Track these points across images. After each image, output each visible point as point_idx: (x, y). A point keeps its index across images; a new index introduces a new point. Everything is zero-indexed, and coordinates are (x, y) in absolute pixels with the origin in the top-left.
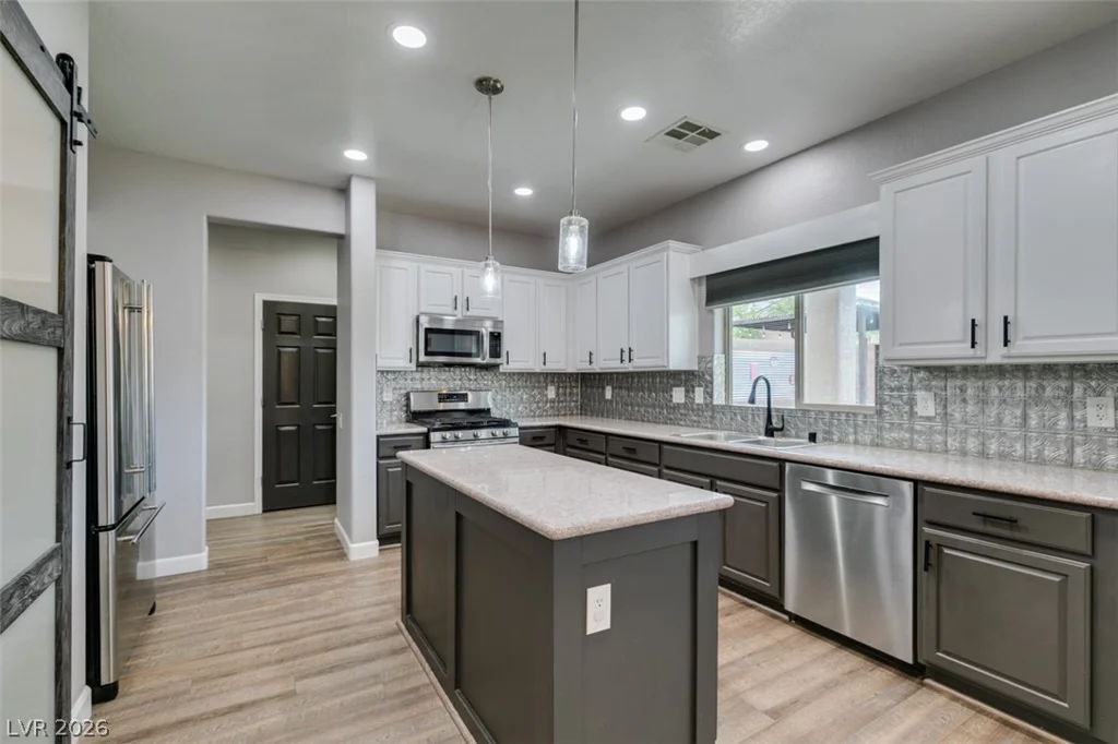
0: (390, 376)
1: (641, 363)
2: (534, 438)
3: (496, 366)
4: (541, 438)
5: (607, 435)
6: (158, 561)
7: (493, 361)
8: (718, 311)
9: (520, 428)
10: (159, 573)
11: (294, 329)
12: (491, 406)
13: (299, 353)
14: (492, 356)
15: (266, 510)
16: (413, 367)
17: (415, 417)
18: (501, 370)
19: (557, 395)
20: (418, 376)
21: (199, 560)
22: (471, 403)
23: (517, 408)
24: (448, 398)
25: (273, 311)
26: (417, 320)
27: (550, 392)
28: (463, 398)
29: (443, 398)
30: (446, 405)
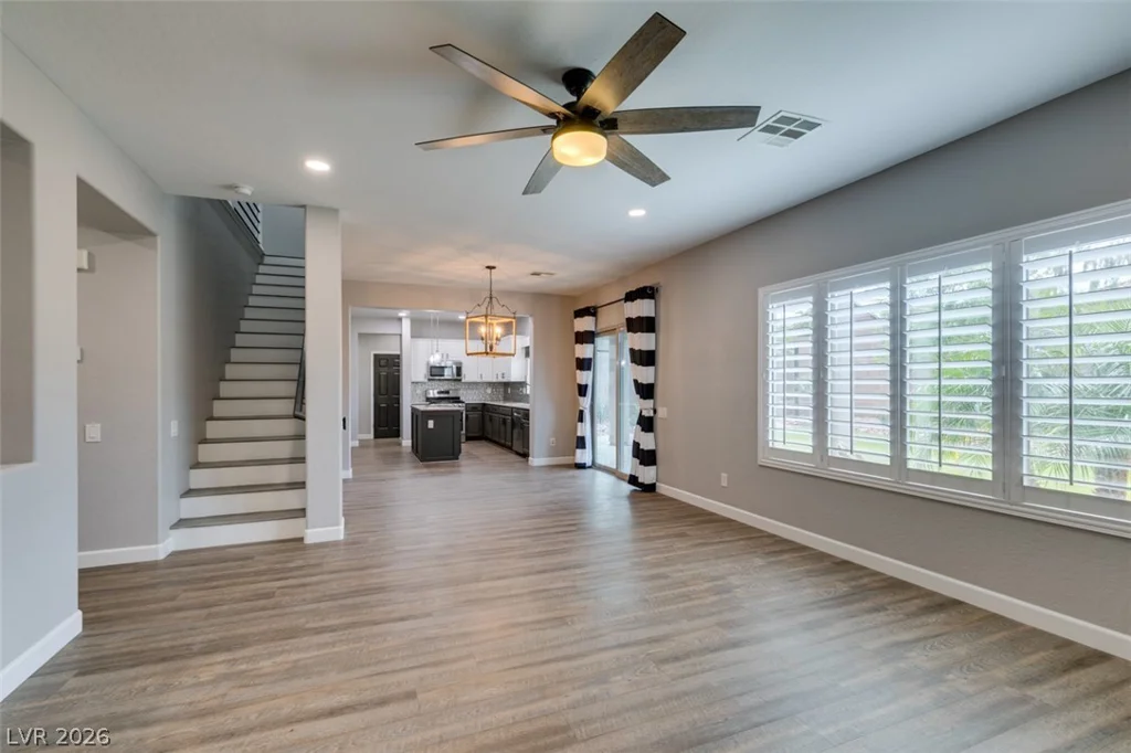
0: (420, 384)
1: (507, 379)
2: (472, 408)
4: (475, 408)
7: (459, 378)
9: (466, 404)
11: (385, 365)
12: (459, 395)
13: (388, 375)
14: (458, 376)
15: (374, 438)
16: (427, 380)
17: (428, 399)
18: (463, 381)
19: (492, 391)
20: (430, 384)
22: (452, 394)
23: (471, 397)
24: (442, 392)
25: (378, 358)
26: (428, 363)
27: (489, 391)
28: (447, 392)
29: (439, 393)
30: (442, 395)
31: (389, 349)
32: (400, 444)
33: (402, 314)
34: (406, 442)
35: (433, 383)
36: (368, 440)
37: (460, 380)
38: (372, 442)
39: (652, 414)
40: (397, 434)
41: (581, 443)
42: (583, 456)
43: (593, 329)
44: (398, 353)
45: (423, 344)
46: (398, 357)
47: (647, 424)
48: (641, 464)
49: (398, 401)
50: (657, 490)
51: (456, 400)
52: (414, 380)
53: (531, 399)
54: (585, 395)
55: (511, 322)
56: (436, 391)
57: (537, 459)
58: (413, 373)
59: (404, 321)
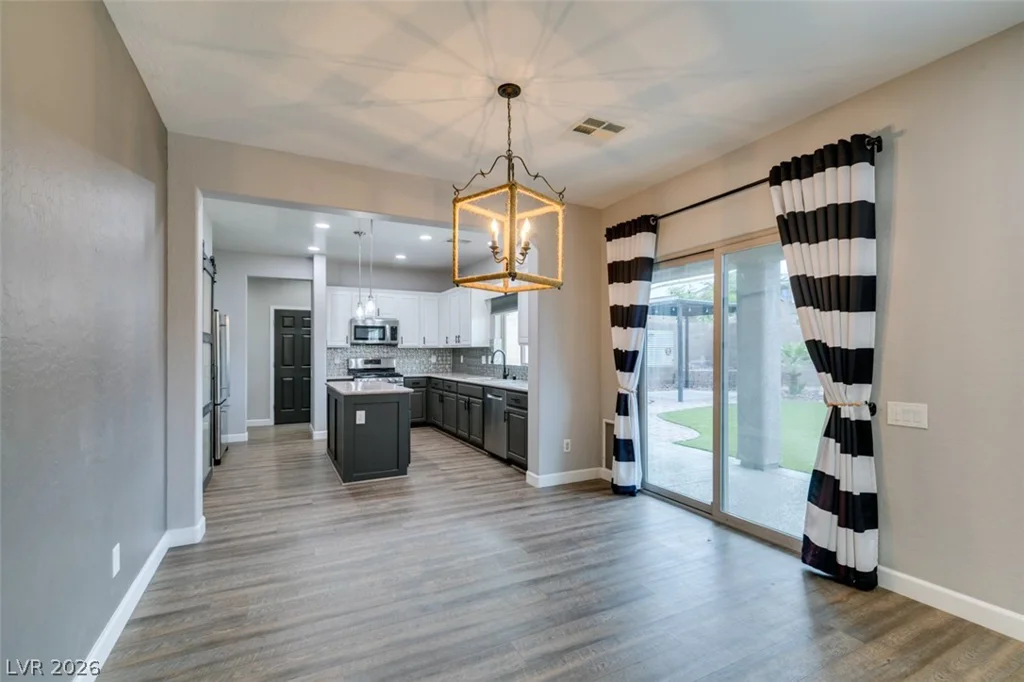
0: (339, 351)
1: (463, 344)
2: (414, 383)
3: (396, 345)
4: (418, 383)
5: (458, 382)
6: (229, 435)
7: (393, 342)
8: (498, 317)
9: (405, 378)
10: (230, 441)
11: (291, 324)
12: (395, 366)
13: (294, 338)
14: (392, 339)
15: (276, 423)
16: (349, 345)
17: (350, 371)
18: (399, 346)
19: (437, 360)
20: (353, 350)
21: (244, 437)
22: (383, 365)
23: (412, 368)
24: (370, 362)
25: (280, 315)
26: (351, 321)
27: (433, 359)
28: (378, 362)
29: (367, 362)
30: (369, 366)
31: (296, 302)
32: (309, 436)
33: (313, 249)
34: (319, 432)
35: (358, 349)
36: (264, 428)
37: (395, 345)
38: (272, 432)
39: (866, 416)
40: (307, 418)
41: (623, 450)
42: (625, 473)
43: (651, 255)
44: (309, 309)
45: (344, 295)
46: (309, 314)
47: (854, 436)
48: (840, 525)
49: (308, 373)
50: (881, 584)
51: (389, 373)
52: (330, 344)
53: (531, 375)
54: (631, 370)
55: (556, 214)
56: (360, 360)
57: (544, 475)
58: (330, 336)
59: (317, 260)
